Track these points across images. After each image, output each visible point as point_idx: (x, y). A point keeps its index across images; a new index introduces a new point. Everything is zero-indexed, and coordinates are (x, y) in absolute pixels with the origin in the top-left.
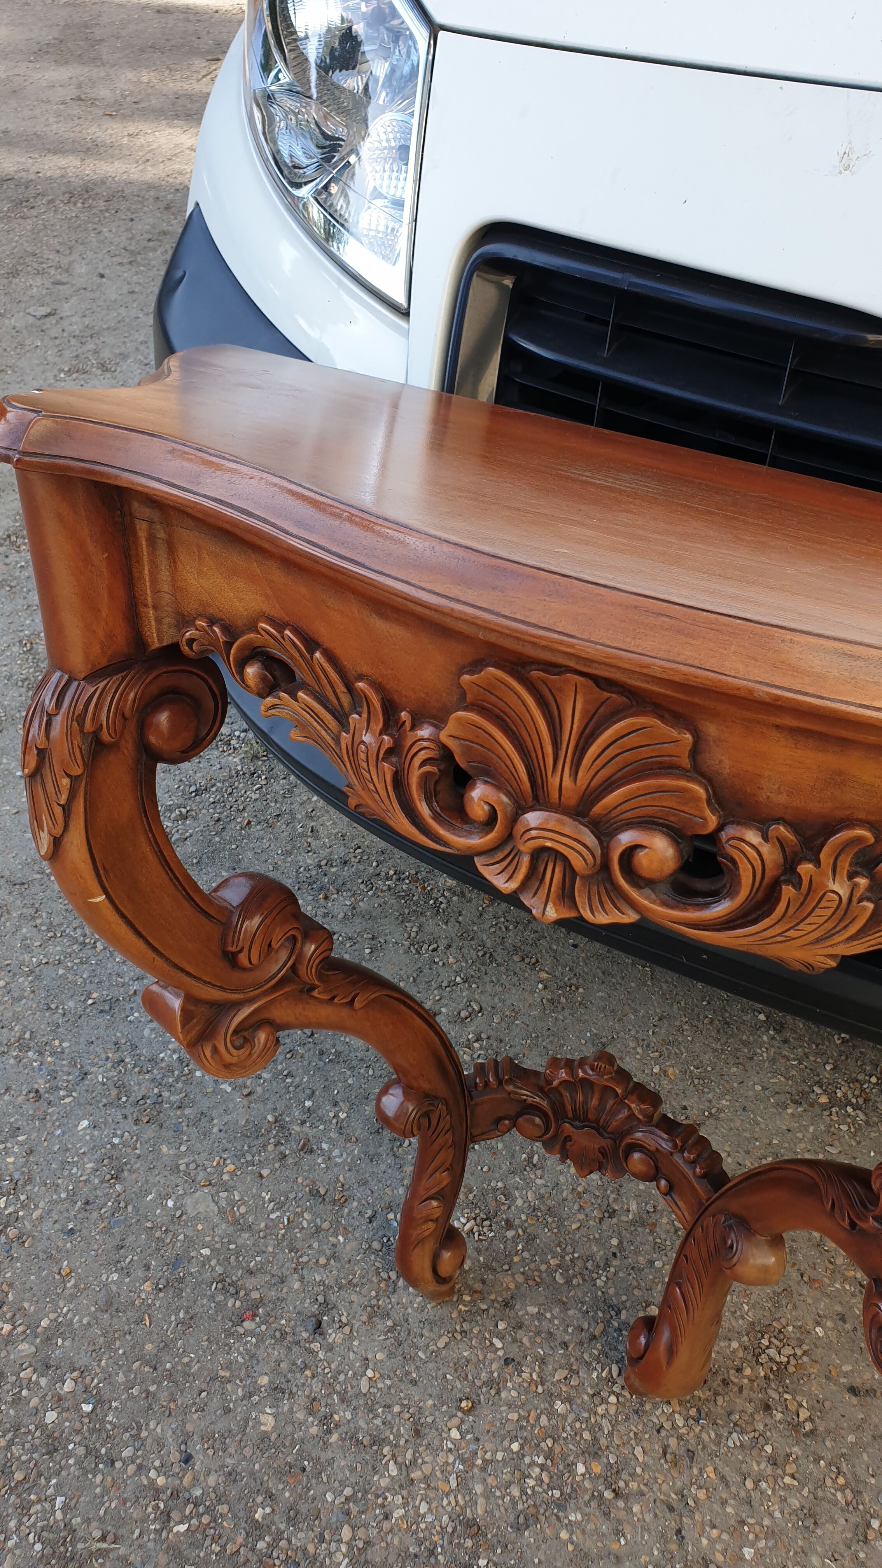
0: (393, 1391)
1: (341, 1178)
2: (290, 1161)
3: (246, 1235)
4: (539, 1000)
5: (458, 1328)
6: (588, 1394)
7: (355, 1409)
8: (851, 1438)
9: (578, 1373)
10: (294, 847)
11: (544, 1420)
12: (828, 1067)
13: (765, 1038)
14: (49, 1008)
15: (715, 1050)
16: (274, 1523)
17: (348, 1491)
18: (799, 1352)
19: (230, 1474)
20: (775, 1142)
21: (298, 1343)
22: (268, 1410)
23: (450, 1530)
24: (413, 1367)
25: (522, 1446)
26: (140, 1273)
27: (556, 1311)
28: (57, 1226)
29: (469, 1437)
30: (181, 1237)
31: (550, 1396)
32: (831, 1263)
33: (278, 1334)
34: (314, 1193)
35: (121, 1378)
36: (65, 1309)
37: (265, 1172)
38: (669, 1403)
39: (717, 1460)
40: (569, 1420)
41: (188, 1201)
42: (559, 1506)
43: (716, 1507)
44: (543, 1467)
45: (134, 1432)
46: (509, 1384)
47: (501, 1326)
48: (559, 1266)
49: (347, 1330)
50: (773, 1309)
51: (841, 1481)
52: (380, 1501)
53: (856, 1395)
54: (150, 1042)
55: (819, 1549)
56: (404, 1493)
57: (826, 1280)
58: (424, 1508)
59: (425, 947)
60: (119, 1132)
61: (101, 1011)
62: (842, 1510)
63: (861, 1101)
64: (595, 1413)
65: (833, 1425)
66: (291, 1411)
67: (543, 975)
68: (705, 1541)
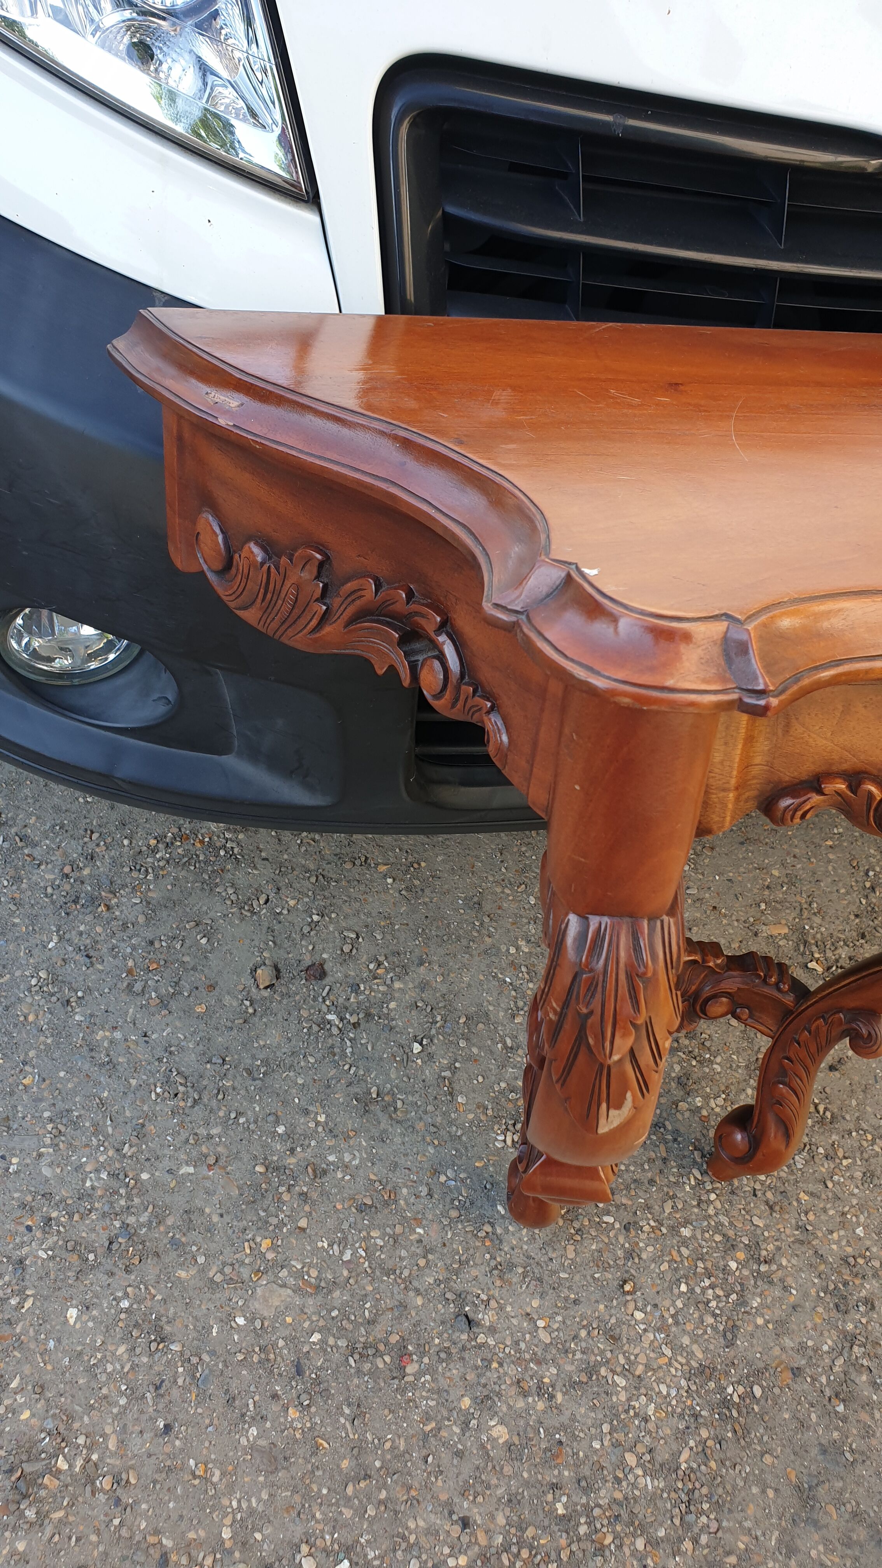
0: (569, 1323)
1: (373, 1177)
2: (314, 1195)
3: (337, 1294)
4: (397, 895)
5: (572, 1231)
6: (695, 1206)
7: (554, 1361)
8: (854, 1103)
9: (676, 1196)
10: (16, 869)
11: (685, 1252)
16: (576, 1504)
17: (606, 1428)
19: (510, 1501)
21: (464, 1348)
22: (492, 1423)
23: (692, 1388)
24: (566, 1290)
25: (687, 1284)
26: (275, 1407)
28: (147, 1436)
29: (649, 1309)
30: (281, 1343)
31: (674, 1230)
33: (443, 1355)
34: (362, 1209)
35: (347, 1513)
36: (235, 1504)
37: (303, 1223)
39: (801, 1184)
40: (699, 1237)
41: (256, 1305)
42: (742, 1305)
43: (823, 1217)
44: (712, 1287)
45: (404, 1545)
46: (641, 1245)
49: (493, 1304)
52: (632, 1413)
54: (62, 1181)
56: (643, 1391)
58: (664, 1389)
59: (255, 903)
60: (120, 1294)
64: (710, 1216)
65: (840, 1102)
66: (510, 1407)
67: (383, 868)
68: (834, 1247)
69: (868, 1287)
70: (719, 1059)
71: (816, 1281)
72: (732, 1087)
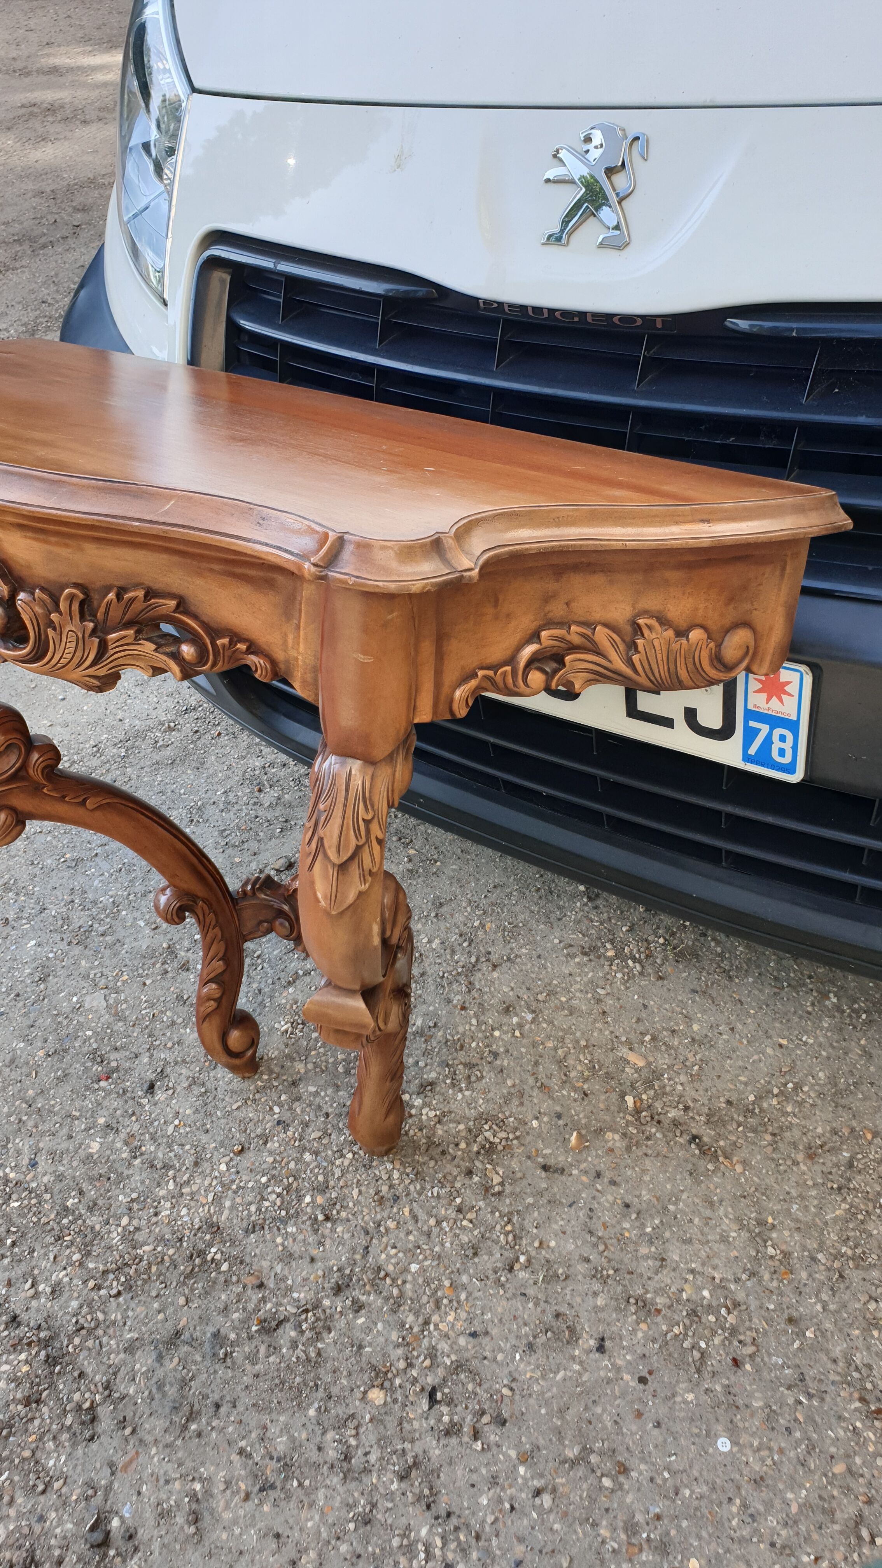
0: (189, 1135)
2: (170, 975)
3: (120, 1024)
5: (251, 1097)
6: (332, 1151)
7: (159, 1144)
8: (530, 1200)
9: (330, 1135)
11: (292, 1165)
12: (624, 929)
13: (578, 904)
14: (33, 864)
15: (532, 912)
16: (78, 1209)
17: (134, 1196)
18: (511, 1136)
19: (59, 1176)
20: (555, 982)
21: (133, 1098)
22: (98, 1140)
23: (197, 1227)
24: (210, 1121)
25: (269, 1180)
26: (39, 1044)
27: (330, 1091)
29: (232, 1170)
30: (75, 1022)
31: (303, 1149)
32: (565, 1075)
33: (121, 1091)
37: (148, 982)
38: (392, 1162)
39: (415, 1204)
40: (311, 1166)
41: (88, 999)
42: (282, 1222)
43: (402, 1235)
46: (276, 1138)
47: (283, 1097)
48: (344, 1060)
49: (171, 1092)
50: (503, 1105)
51: (509, 1228)
52: (155, 1204)
53: (546, 1171)
54: (96, 889)
55: (471, 1271)
56: (174, 1201)
57: (556, 1088)
58: (184, 1212)
60: (55, 950)
61: (69, 867)
62: (501, 1248)
63: (643, 956)
64: (333, 1164)
65: (518, 1190)
66: (113, 1141)
67: (412, 852)
68: (383, 1256)
69: (372, 1298)
70: (467, 1093)
71: (343, 1259)
72: (453, 1115)
